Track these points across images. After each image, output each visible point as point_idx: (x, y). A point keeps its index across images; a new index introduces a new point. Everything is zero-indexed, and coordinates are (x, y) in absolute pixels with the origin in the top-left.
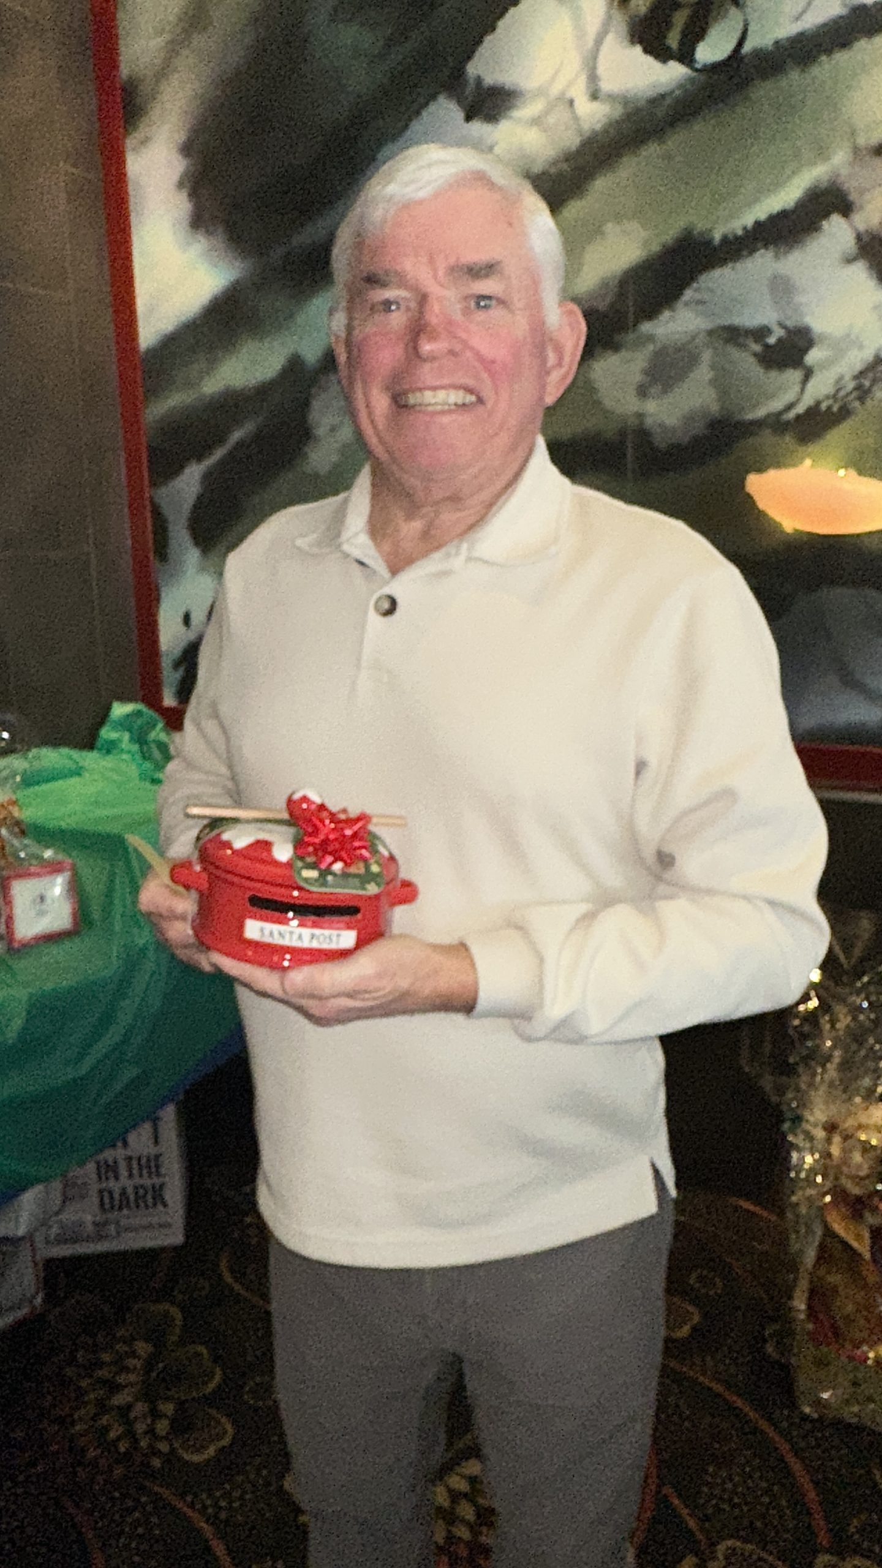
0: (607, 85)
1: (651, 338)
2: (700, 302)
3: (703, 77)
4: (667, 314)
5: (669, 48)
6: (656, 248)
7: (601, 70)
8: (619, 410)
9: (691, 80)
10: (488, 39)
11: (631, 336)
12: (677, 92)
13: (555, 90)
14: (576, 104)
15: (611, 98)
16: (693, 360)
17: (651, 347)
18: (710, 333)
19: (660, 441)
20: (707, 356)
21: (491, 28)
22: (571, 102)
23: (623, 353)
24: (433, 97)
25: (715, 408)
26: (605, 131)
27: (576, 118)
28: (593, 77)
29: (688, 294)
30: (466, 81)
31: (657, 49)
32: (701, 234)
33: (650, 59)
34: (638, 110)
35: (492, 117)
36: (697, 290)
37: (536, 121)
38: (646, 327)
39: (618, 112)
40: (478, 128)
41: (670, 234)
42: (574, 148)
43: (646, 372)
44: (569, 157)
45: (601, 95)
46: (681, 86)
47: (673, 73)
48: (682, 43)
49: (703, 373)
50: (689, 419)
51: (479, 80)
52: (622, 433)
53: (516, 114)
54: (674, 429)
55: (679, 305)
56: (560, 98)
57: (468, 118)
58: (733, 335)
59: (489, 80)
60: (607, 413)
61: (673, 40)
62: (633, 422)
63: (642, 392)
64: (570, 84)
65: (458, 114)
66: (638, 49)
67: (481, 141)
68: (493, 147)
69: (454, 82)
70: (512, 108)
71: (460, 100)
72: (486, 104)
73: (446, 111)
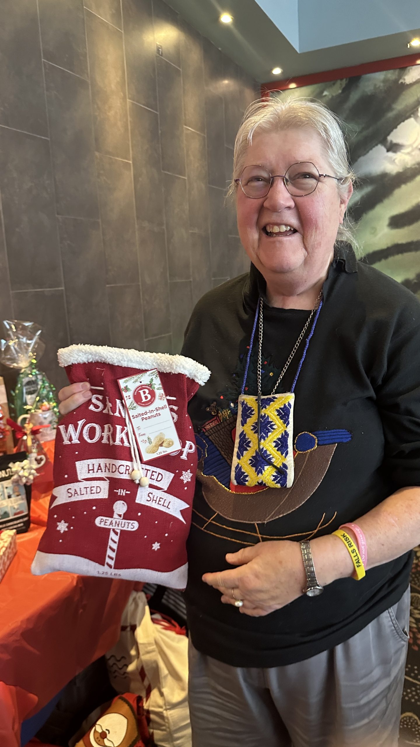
10: (395, 130)
13: (415, 146)
21: (396, 127)
22: (419, 149)
24: (377, 145)
30: (387, 142)
35: (395, 152)
37: (409, 154)
40: (390, 154)
44: (418, 164)
51: (391, 141)
53: (402, 151)
59: (395, 141)
64: (419, 145)
65: (385, 150)
67: (391, 158)
68: (394, 160)
69: (383, 141)
70: (402, 149)
71: (385, 146)
72: (394, 148)
73: (381, 149)
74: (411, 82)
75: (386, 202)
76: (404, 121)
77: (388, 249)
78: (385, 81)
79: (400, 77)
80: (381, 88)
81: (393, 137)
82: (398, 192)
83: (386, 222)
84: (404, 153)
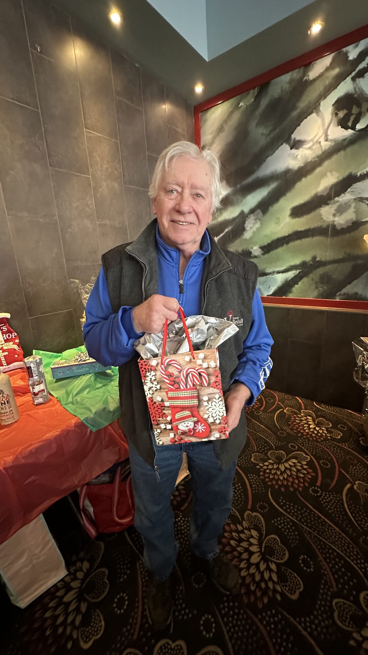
0: (330, 137)
1: (338, 201)
2: (352, 191)
3: (358, 133)
4: (343, 195)
5: (349, 126)
6: (341, 178)
7: (329, 133)
8: (328, 220)
9: (355, 134)
10: (298, 128)
11: (332, 201)
12: (350, 138)
13: (315, 140)
14: (321, 143)
15: (331, 140)
16: (350, 206)
17: (338, 204)
18: (355, 199)
19: (338, 227)
20: (353, 205)
21: (299, 125)
22: (320, 142)
23: (330, 206)
24: (282, 144)
25: (354, 219)
26: (328, 149)
27: (321, 146)
28: (326, 135)
29: (349, 190)
30: (291, 140)
31: (345, 127)
32: (355, 174)
33: (343, 129)
34: (338, 143)
35: (297, 148)
36: (352, 188)
37: (310, 148)
38: (336, 199)
39: (333, 144)
40: (294, 151)
41: (346, 174)
42: (320, 155)
43: (336, 210)
44: (318, 157)
45: (329, 140)
46: (351, 136)
47: (350, 132)
48: (352, 125)
49: (352, 210)
50: (347, 221)
51: (295, 139)
52: (328, 226)
54: (342, 224)
55: (346, 192)
56: (317, 142)
57: (291, 149)
58: (361, 199)
59: (298, 138)
60: (324, 221)
61: (350, 124)
62: (331, 223)
63: (334, 215)
64: (320, 138)
65: (289, 148)
66: (340, 127)
67: (294, 154)
68: (297, 156)
69: (287, 140)
70: (303, 145)
71: (289, 145)
72: (296, 145)
73: (285, 147)
74: (314, 78)
75: (289, 195)
76: (306, 118)
77: (289, 236)
78: (290, 82)
79: (305, 74)
80: (287, 89)
81: (296, 135)
82: (299, 185)
83: (288, 212)
84: (305, 148)
